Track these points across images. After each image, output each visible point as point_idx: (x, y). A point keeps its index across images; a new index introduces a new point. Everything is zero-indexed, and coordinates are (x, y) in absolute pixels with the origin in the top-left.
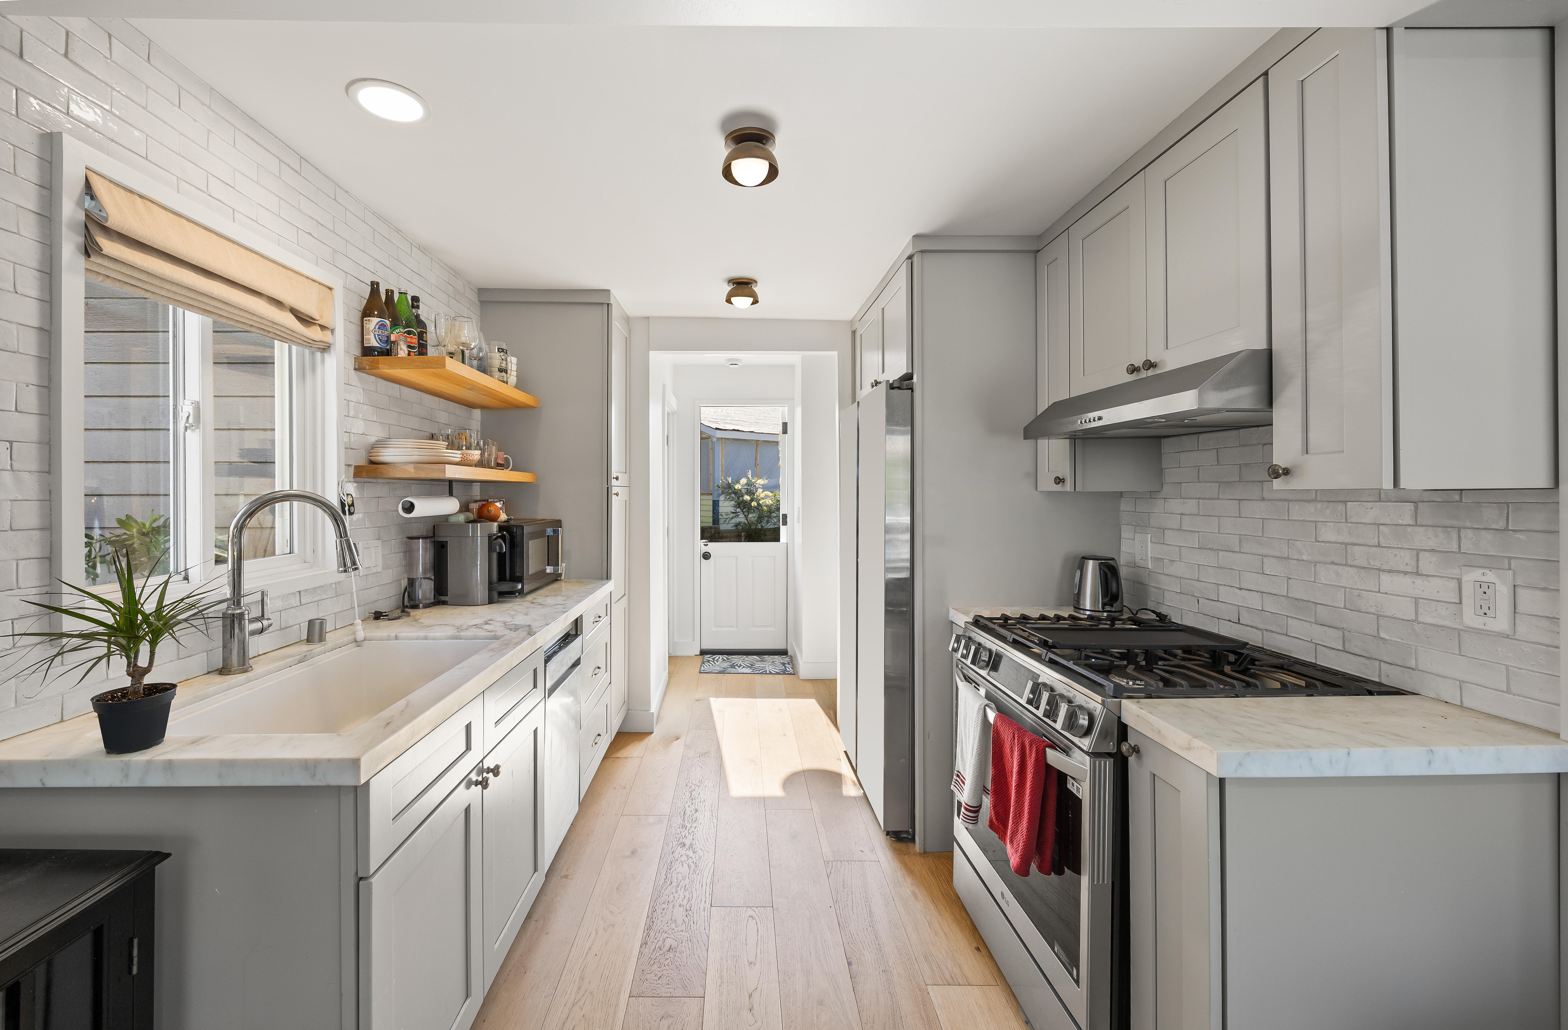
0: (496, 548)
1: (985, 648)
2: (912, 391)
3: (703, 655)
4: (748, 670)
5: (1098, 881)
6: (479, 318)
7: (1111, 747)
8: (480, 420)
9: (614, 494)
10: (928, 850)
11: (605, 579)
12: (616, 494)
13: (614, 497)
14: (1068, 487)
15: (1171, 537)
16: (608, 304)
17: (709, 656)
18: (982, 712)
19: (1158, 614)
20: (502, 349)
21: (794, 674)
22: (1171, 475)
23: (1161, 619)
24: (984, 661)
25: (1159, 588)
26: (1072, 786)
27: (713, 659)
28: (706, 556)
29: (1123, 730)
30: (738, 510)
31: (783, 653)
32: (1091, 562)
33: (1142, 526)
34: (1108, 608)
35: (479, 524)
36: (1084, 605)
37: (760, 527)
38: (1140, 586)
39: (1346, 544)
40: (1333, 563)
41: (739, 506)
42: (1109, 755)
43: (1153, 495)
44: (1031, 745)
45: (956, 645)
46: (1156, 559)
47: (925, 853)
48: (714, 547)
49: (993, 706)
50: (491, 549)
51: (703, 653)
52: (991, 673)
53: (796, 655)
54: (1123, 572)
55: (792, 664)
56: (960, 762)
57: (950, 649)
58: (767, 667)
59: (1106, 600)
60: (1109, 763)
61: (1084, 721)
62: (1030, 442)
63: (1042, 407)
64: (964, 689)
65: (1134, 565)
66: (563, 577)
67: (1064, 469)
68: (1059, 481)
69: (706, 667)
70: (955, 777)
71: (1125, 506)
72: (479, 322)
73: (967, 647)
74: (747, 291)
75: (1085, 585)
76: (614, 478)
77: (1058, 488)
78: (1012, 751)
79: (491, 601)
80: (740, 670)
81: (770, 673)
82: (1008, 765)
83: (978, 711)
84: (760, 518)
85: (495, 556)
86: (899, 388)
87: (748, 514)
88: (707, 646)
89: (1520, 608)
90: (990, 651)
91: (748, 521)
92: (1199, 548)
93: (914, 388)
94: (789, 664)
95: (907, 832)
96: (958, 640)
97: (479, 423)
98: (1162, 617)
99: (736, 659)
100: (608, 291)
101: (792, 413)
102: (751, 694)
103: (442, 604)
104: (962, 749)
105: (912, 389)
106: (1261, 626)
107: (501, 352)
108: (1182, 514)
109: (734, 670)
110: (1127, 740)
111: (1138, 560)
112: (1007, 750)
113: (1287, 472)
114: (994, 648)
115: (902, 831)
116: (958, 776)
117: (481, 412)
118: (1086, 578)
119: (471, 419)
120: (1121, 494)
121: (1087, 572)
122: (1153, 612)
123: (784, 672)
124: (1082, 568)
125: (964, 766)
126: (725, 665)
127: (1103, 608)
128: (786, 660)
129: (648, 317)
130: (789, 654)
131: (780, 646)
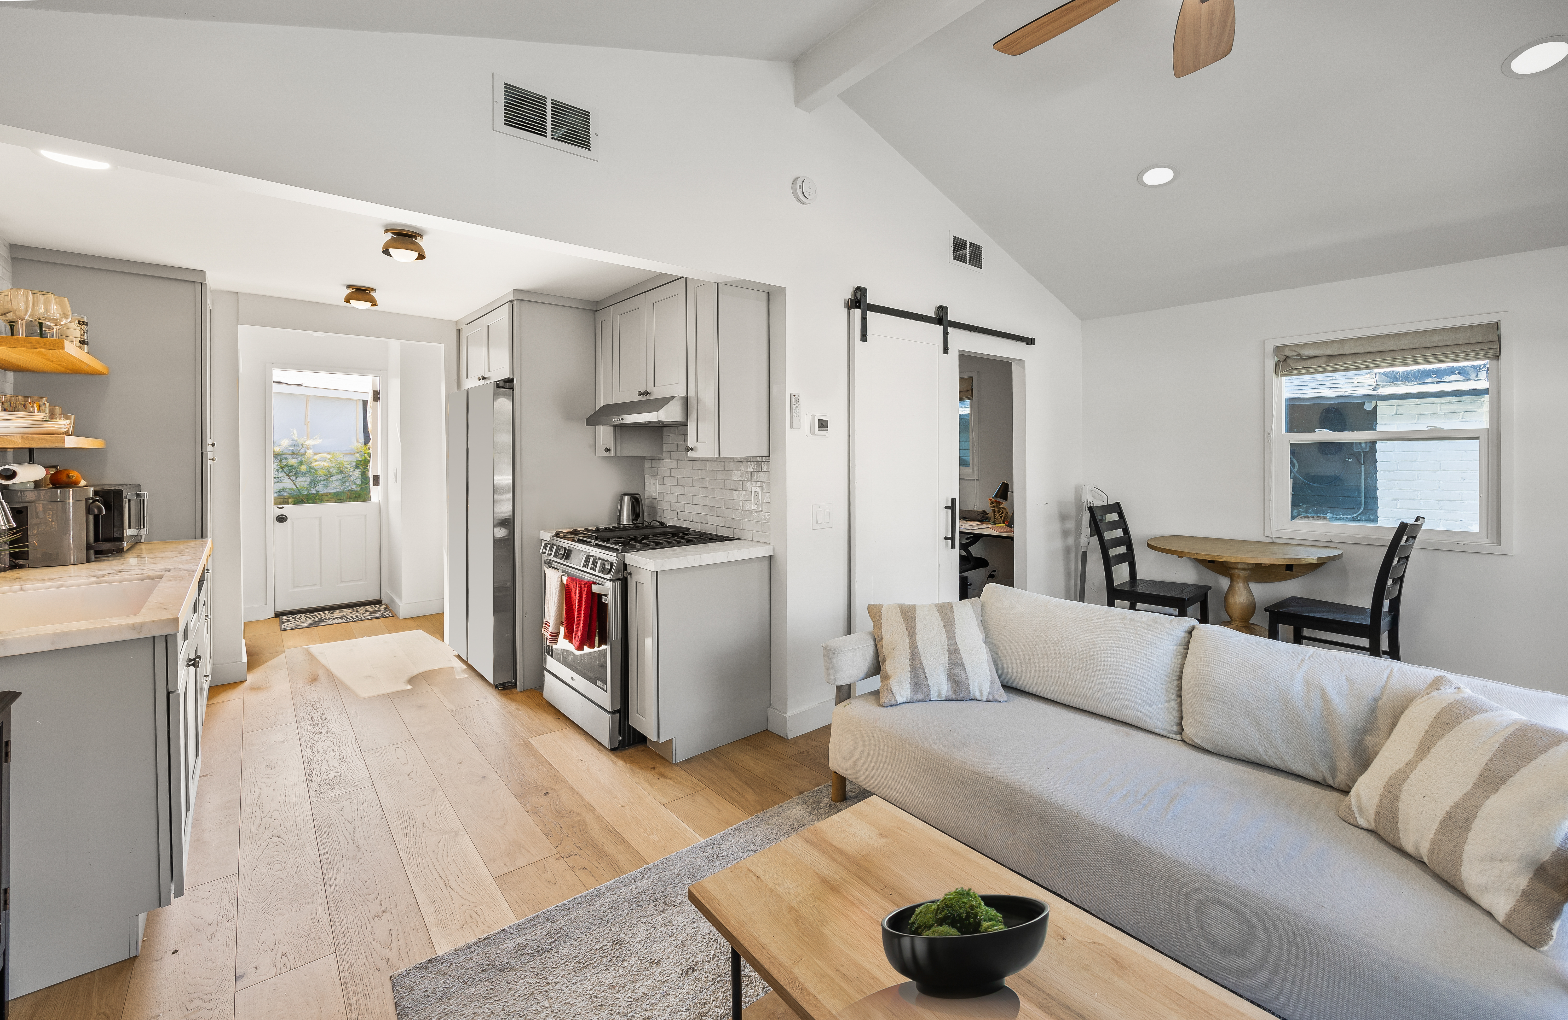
0: (94, 511)
1: (562, 547)
2: (513, 390)
3: (278, 617)
4: (340, 621)
5: (615, 638)
6: (11, 275)
7: (620, 576)
8: (13, 382)
9: (210, 459)
10: (524, 689)
11: (199, 538)
12: (212, 459)
13: (210, 462)
14: (612, 454)
15: (667, 481)
16: (202, 284)
17: (287, 616)
18: (560, 579)
19: (661, 523)
20: (83, 322)
21: (393, 616)
22: (667, 447)
23: (662, 525)
24: (562, 554)
25: (662, 509)
26: (604, 600)
27: (294, 618)
28: (281, 519)
29: (625, 566)
30: (281, 474)
31: (378, 602)
32: (626, 496)
33: (654, 475)
34: (635, 522)
35: (71, 490)
36: (623, 522)
37: (314, 492)
38: (653, 509)
39: (725, 480)
40: (721, 489)
41: (283, 470)
42: (619, 580)
43: (659, 457)
44: (584, 586)
45: (544, 551)
46: (661, 493)
47: (524, 691)
48: (289, 510)
49: (566, 575)
50: (88, 511)
51: (278, 615)
52: (565, 560)
53: (392, 601)
54: (646, 502)
55: (389, 610)
56: (547, 615)
57: (541, 553)
58: (361, 615)
59: (633, 517)
60: (619, 583)
61: (608, 567)
62: (591, 428)
63: (599, 406)
64: (549, 572)
65: (651, 498)
66: (143, 540)
67: (610, 444)
68: (607, 450)
69: (287, 625)
70: (544, 625)
71: (647, 464)
72: (11, 279)
73: (551, 549)
74: (367, 297)
75: (623, 510)
76: (209, 444)
77: (607, 454)
78: (575, 593)
79: (88, 561)
80: (330, 622)
81: (366, 619)
82: (574, 601)
83: (558, 580)
84: (314, 482)
85: (91, 517)
86: (503, 388)
87: (297, 478)
88: (281, 608)
89: (764, 501)
90: (565, 548)
91: (297, 487)
92: (678, 486)
93: (514, 388)
94: (385, 610)
95: (510, 682)
96: (545, 547)
97: (12, 385)
98: (662, 524)
99: (321, 615)
100: (203, 273)
101: (385, 382)
102: (351, 636)
103: (19, 568)
104: (548, 607)
105: (513, 389)
106: (700, 521)
107: (83, 325)
108: (671, 468)
109: (323, 623)
110: (627, 570)
111: (652, 495)
112: (573, 594)
113: (692, 449)
114: (567, 546)
115: (507, 682)
116: (546, 624)
117: (14, 375)
118: (624, 506)
119: (6, 382)
120: (644, 458)
121: (624, 503)
122: (658, 522)
123: (382, 617)
124: (621, 500)
125: (550, 616)
126: (311, 620)
127: (632, 522)
128: (381, 607)
129: (237, 293)
130: (383, 602)
131: (374, 596)
